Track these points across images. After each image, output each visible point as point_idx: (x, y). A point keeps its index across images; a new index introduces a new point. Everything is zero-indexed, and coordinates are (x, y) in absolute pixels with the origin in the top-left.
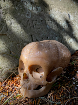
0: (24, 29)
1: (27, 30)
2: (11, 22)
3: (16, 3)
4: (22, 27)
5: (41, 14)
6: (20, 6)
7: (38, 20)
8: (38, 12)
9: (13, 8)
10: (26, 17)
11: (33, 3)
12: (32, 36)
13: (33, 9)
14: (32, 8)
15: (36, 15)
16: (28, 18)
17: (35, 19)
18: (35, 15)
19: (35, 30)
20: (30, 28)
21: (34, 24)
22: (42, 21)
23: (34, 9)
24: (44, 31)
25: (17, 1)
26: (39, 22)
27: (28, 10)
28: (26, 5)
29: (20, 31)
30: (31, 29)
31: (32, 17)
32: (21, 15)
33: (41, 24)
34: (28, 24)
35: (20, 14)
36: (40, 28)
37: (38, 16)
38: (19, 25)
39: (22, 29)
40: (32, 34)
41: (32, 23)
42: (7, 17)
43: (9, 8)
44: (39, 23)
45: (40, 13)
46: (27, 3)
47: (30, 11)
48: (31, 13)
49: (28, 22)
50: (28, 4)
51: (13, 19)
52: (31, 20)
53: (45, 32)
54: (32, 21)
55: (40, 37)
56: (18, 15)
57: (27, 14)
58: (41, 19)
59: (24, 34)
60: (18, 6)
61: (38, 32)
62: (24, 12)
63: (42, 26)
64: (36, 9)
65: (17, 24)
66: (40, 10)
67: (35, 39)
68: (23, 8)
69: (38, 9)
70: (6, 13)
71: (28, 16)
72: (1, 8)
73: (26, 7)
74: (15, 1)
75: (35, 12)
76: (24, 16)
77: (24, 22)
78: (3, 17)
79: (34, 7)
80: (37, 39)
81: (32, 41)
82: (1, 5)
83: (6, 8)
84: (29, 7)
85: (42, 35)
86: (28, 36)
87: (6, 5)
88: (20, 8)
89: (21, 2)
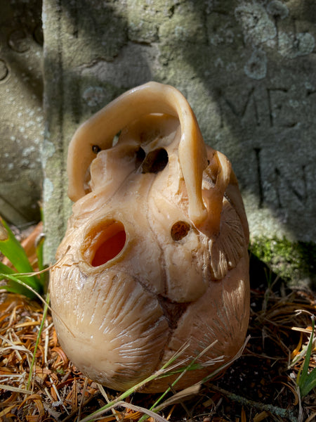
0: (229, 122)
1: (241, 127)
3: (213, 19)
4: (224, 115)
5: (310, 63)
6: (229, 32)
7: (293, 87)
8: (297, 53)
9: (200, 39)
10: (245, 75)
11: (283, 17)
12: (258, 150)
13: (277, 44)
15: (289, 68)
16: (252, 80)
17: (283, 86)
18: (285, 67)
19: (275, 129)
20: (258, 119)
21: (275, 106)
22: (312, 96)
23: (282, 42)
24: (314, 138)
25: (220, 13)
26: (297, 98)
27: (258, 47)
28: (254, 27)
29: (213, 129)
30: (259, 125)
31: (268, 77)
32: (228, 68)
33: (304, 109)
34: (249, 105)
35: (222, 63)
36: (299, 124)
37: (294, 70)
38: (212, 106)
39: (222, 120)
40: (262, 145)
41: (265, 102)
42: (172, 73)
43: (184, 39)
44: (296, 102)
45: (305, 61)
46: (256, 18)
47: (264, 53)
48: (266, 60)
49: (250, 94)
50: (260, 22)
51: (192, 82)
52: (263, 88)
54: (268, 90)
55: (291, 162)
56: (216, 65)
57: (250, 62)
58: (308, 86)
59: (228, 141)
60: (221, 30)
61: (284, 139)
62: (242, 56)
63: (309, 117)
64: (293, 44)
65: (205, 100)
66: (310, 48)
67: (270, 165)
68: (236, 41)
69: (298, 45)
70: (173, 59)
71: (255, 72)
72: (157, 38)
73: (251, 35)
74: (210, 14)
75: (287, 53)
76: (238, 69)
77: (236, 94)
78: (158, 71)
79: (287, 33)
80: (279, 166)
81: (256, 172)
82: (158, 29)
83: (175, 38)
84: (264, 36)
85: (302, 152)
86: (241, 151)
87: (175, 27)
88: (225, 40)
89: (234, 15)
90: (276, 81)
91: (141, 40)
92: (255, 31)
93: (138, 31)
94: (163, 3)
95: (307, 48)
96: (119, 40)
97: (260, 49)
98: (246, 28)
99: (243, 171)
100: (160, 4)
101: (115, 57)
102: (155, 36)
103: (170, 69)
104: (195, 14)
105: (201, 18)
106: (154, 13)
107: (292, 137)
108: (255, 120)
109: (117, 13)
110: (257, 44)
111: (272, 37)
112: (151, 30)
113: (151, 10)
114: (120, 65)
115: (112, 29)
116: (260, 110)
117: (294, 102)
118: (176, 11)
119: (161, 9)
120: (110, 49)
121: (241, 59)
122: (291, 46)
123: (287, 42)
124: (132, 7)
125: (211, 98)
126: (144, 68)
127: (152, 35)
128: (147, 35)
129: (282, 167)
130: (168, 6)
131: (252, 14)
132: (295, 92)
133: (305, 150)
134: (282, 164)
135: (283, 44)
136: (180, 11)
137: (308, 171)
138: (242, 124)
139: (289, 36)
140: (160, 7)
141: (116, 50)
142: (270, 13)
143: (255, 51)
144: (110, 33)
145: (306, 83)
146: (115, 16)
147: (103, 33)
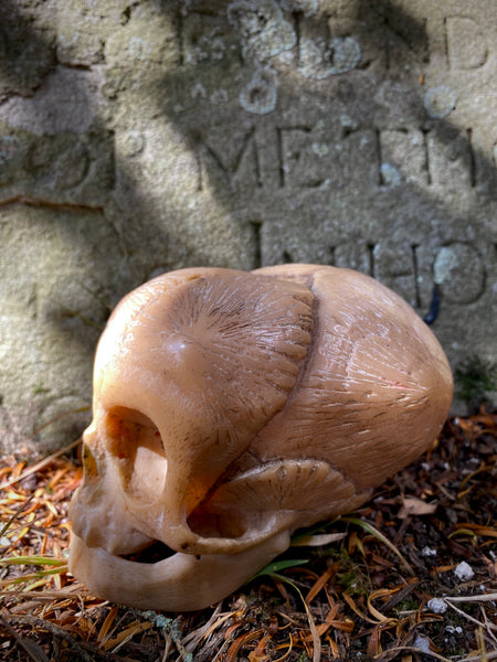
0: (211, 183)
1: (230, 189)
2: (143, 137)
3: (191, 24)
4: (203, 173)
5: (351, 86)
6: (218, 43)
7: (321, 124)
8: (330, 71)
9: (170, 55)
10: (241, 109)
11: (307, 15)
12: (256, 226)
13: (297, 57)
14: (297, 48)
15: (315, 94)
16: (251, 116)
17: (303, 122)
18: (307, 92)
19: (287, 191)
20: (258, 175)
21: (289, 154)
22: (352, 136)
23: (305, 54)
24: (352, 203)
25: (203, 13)
26: (326, 141)
27: (264, 63)
28: (259, 32)
29: (185, 194)
30: (260, 185)
31: (278, 109)
32: (213, 98)
33: (338, 157)
34: (247, 153)
35: (203, 92)
36: (327, 182)
37: (323, 98)
38: (186, 158)
39: (200, 180)
40: (262, 217)
41: (273, 149)
42: (123, 109)
43: (143, 57)
44: (325, 147)
45: (341, 82)
46: (262, 18)
47: (274, 72)
48: (277, 83)
49: (248, 136)
50: (269, 24)
51: (154, 123)
52: (270, 127)
53: (357, 211)
54: (279, 131)
55: (311, 242)
56: (194, 94)
57: (250, 87)
58: (346, 121)
59: (209, 211)
60: (205, 39)
61: (302, 206)
62: (236, 79)
63: (346, 170)
64: (323, 57)
65: (175, 148)
66: (352, 62)
67: (276, 247)
68: (229, 56)
69: (331, 57)
70: (124, 89)
71: (257, 103)
72: (101, 58)
73: (253, 45)
74: (187, 16)
75: (312, 72)
76: (230, 100)
77: (225, 139)
78: (101, 109)
79: (313, 39)
80: (289, 249)
81: (253, 259)
82: (103, 44)
83: (129, 56)
84: (274, 46)
85: (331, 225)
86: (228, 226)
87: (128, 41)
88: (210, 56)
89: (226, 16)
90: (292, 115)
91: (76, 62)
92: (260, 40)
93: (71, 48)
94: (112, 4)
95: (346, 61)
96: (42, 64)
97: (267, 68)
98: (246, 35)
99: (231, 257)
100: (107, 6)
101: (35, 89)
102: (96, 54)
103: (119, 104)
104: (162, 18)
105: (173, 23)
106: (97, 19)
107: (315, 203)
108: (254, 178)
109: (39, 23)
110: (262, 59)
111: (289, 46)
112: (92, 45)
113: (93, 15)
114: (43, 102)
115: (31, 49)
116: (262, 161)
117: (320, 147)
118: (133, 14)
119: (110, 12)
120: (27, 78)
121: (237, 83)
122: (319, 60)
123: (312, 54)
124: (65, 12)
125: (183, 145)
126: (81, 105)
127: (93, 53)
128: (85, 54)
129: (295, 250)
130: (120, 7)
131: (256, 12)
132: (322, 132)
133: (336, 223)
134: (295, 246)
135: (306, 57)
136: (139, 14)
137: (339, 256)
138: (233, 184)
139: (317, 45)
140: (108, 10)
141: (37, 79)
142: (287, 8)
143: (260, 70)
144: (28, 54)
145: (343, 117)
146: (36, 29)
147: (18, 53)
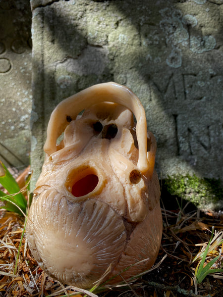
0: (155, 97)
1: (164, 100)
2: (126, 77)
3: (145, 29)
4: (152, 93)
5: (212, 57)
6: (156, 37)
7: (201, 73)
8: (204, 50)
9: (136, 42)
10: (167, 65)
11: (193, 26)
12: (175, 116)
13: (189, 44)
14: (189, 40)
15: (198, 60)
16: (172, 69)
17: (194, 72)
18: (194, 59)
19: (188, 101)
20: (175, 95)
21: (188, 86)
22: (214, 78)
23: (193, 42)
24: (215, 107)
25: (150, 24)
26: (203, 80)
27: (176, 46)
28: (173, 33)
29: (145, 102)
30: (176, 98)
31: (183, 66)
32: (155, 61)
33: (208, 87)
34: (170, 85)
35: (151, 58)
36: (205, 98)
37: (201, 62)
38: (144, 87)
39: (151, 96)
40: (178, 112)
41: (181, 83)
42: (117, 65)
43: (125, 43)
44: (203, 83)
45: (208, 55)
46: (174, 27)
47: (180, 50)
48: (181, 55)
49: (170, 78)
50: (177, 29)
51: (130, 71)
52: (180, 74)
53: (217, 110)
54: (183, 75)
55: (199, 124)
56: (147, 59)
57: (170, 56)
58: (211, 72)
59: (155, 110)
60: (151, 35)
61: (194, 108)
62: (165, 52)
63: (212, 92)
64: (200, 43)
65: (140, 82)
66: (213, 46)
67: (184, 126)
68: (161, 43)
69: (204, 44)
70: (117, 56)
71: (174, 63)
72: (107, 42)
73: (171, 38)
74: (143, 25)
75: (196, 50)
76: (162, 62)
77: (161, 78)
78: (107, 64)
79: (196, 36)
80: (190, 127)
81: (174, 131)
82: (107, 37)
83: (119, 42)
84: (180, 39)
85: (207, 116)
86: (164, 116)
87: (119, 35)
88: (153, 43)
89: (159, 26)
90: (188, 69)
91: (96, 44)
92: (174, 36)
93: (94, 38)
94: (111, 20)
95: (210, 46)
96: (82, 44)
97: (177, 48)
98: (167, 34)
99: (165, 130)
100: (109, 21)
101: (78, 56)
102: (105, 41)
103: (115, 62)
104: (132, 26)
105: (137, 28)
106: (105, 26)
107: (200, 107)
108: (174, 95)
109: (80, 27)
110: (175, 44)
111: (186, 39)
112: (103, 37)
113: (103, 24)
114: (82, 61)
115: (77, 38)
116: (177, 89)
117: (201, 83)
118: (120, 24)
119: (110, 23)
120: (75, 50)
121: (165, 55)
122: (199, 45)
123: (196, 43)
124: (91, 22)
125: (143, 81)
126: (98, 62)
127: (103, 40)
128: (101, 41)
129: (193, 127)
130: (114, 21)
131: (172, 24)
132: (202, 76)
133: (209, 116)
134: (192, 125)
135: (193, 44)
136: (123, 24)
137: (211, 130)
138: (165, 98)
139: (198, 38)
140: (109, 22)
141: (80, 51)
142: (184, 23)
143: (174, 49)
144: (76, 40)
145: (210, 70)
146: (79, 29)
147: (71, 40)
